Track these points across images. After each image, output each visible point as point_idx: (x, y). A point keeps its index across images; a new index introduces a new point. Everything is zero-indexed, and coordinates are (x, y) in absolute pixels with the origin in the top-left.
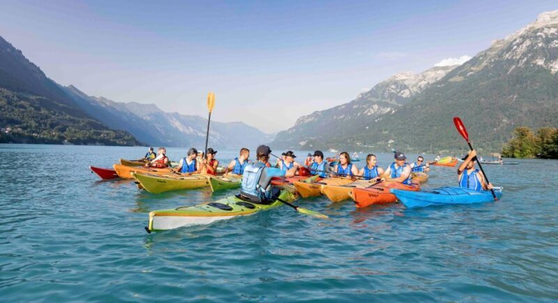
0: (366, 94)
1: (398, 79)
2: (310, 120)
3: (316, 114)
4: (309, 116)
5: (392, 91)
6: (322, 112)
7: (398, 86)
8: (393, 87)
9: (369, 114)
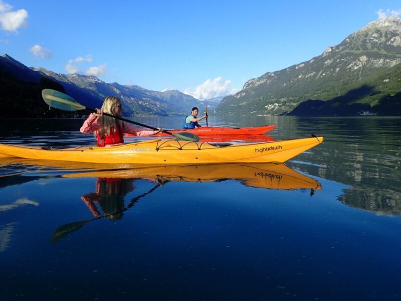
0: (338, 47)
1: (379, 26)
2: (262, 82)
3: (268, 76)
4: (259, 79)
5: (375, 40)
6: (275, 73)
7: (381, 35)
8: (375, 35)
9: (356, 68)
